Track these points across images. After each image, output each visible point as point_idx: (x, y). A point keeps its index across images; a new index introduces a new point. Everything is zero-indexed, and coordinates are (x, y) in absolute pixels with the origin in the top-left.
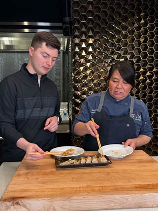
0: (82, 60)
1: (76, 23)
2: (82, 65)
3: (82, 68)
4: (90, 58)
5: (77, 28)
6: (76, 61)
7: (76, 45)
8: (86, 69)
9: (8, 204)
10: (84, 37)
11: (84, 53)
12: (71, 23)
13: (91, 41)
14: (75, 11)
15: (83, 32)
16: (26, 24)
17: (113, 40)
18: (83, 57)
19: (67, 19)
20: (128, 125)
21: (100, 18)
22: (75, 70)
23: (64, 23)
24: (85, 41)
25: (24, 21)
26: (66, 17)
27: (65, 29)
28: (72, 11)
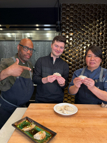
0: (66, 45)
1: (64, 24)
2: (66, 48)
4: (71, 44)
5: (64, 27)
8: (68, 50)
10: (67, 32)
11: (67, 41)
12: (61, 24)
13: (71, 34)
14: (63, 18)
15: (67, 30)
16: (37, 25)
17: (84, 34)
18: (67, 43)
19: (59, 22)
21: (77, 21)
23: (57, 24)
24: (68, 34)
26: (58, 21)
27: (57, 28)
28: (61, 18)
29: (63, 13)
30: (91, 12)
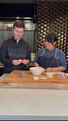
0: (41, 34)
1: (39, 17)
2: (41, 36)
3: (41, 38)
4: (45, 33)
5: (39, 20)
6: (38, 35)
7: (39, 27)
8: (43, 38)
9: (4, 84)
10: (42, 24)
11: (42, 31)
12: (37, 18)
13: (45, 26)
14: (39, 12)
15: (42, 22)
16: (18, 18)
17: (55, 25)
18: (42, 33)
19: (35, 16)
20: (53, 61)
21: (50, 15)
22: (38, 38)
23: (34, 18)
24: (43, 26)
25: (17, 17)
27: (34, 20)
28: (37, 12)
29: (39, 8)
30: (61, 8)
